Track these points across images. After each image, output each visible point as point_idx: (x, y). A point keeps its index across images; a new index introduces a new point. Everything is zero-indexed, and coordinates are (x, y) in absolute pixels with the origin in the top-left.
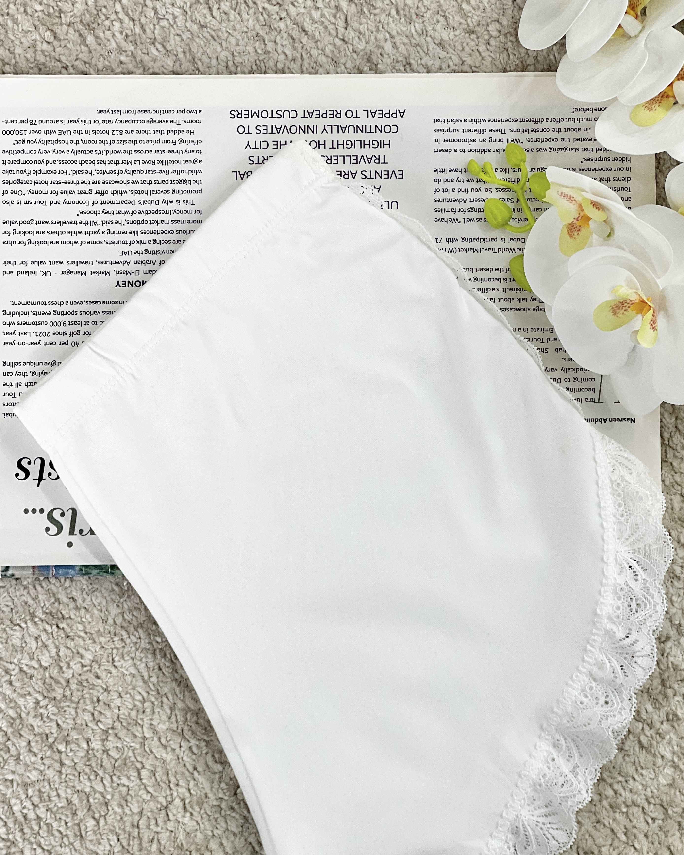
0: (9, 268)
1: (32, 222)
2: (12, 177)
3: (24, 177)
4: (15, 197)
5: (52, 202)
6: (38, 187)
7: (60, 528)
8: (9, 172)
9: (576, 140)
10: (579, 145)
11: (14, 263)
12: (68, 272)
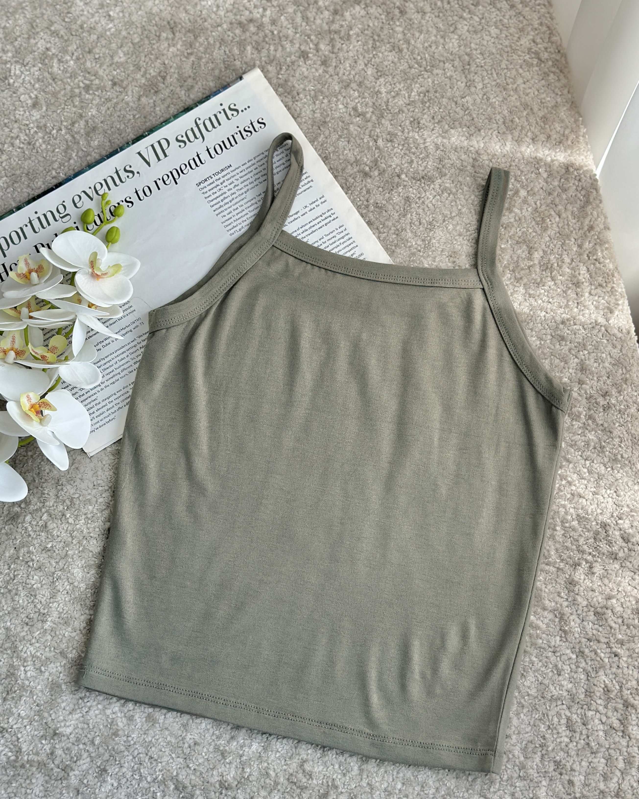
0: (323, 200)
1: (326, 225)
2: (347, 238)
3: (342, 241)
4: (340, 230)
5: (323, 238)
6: (333, 240)
7: (230, 109)
8: (349, 239)
9: (106, 405)
10: (104, 403)
11: (322, 203)
12: (296, 213)
